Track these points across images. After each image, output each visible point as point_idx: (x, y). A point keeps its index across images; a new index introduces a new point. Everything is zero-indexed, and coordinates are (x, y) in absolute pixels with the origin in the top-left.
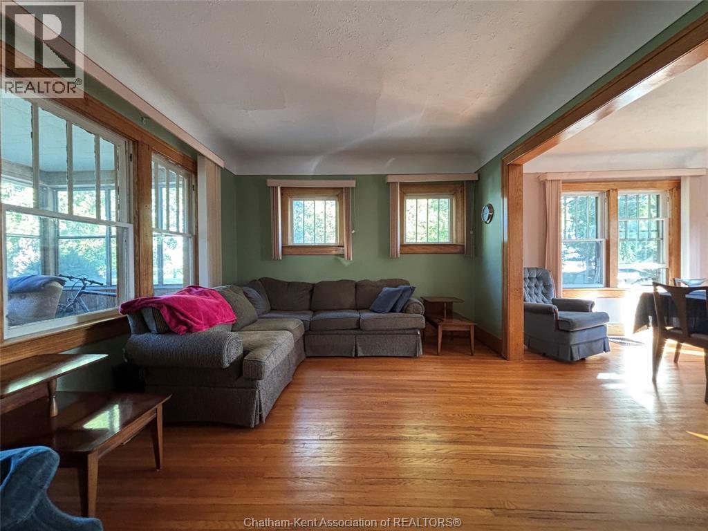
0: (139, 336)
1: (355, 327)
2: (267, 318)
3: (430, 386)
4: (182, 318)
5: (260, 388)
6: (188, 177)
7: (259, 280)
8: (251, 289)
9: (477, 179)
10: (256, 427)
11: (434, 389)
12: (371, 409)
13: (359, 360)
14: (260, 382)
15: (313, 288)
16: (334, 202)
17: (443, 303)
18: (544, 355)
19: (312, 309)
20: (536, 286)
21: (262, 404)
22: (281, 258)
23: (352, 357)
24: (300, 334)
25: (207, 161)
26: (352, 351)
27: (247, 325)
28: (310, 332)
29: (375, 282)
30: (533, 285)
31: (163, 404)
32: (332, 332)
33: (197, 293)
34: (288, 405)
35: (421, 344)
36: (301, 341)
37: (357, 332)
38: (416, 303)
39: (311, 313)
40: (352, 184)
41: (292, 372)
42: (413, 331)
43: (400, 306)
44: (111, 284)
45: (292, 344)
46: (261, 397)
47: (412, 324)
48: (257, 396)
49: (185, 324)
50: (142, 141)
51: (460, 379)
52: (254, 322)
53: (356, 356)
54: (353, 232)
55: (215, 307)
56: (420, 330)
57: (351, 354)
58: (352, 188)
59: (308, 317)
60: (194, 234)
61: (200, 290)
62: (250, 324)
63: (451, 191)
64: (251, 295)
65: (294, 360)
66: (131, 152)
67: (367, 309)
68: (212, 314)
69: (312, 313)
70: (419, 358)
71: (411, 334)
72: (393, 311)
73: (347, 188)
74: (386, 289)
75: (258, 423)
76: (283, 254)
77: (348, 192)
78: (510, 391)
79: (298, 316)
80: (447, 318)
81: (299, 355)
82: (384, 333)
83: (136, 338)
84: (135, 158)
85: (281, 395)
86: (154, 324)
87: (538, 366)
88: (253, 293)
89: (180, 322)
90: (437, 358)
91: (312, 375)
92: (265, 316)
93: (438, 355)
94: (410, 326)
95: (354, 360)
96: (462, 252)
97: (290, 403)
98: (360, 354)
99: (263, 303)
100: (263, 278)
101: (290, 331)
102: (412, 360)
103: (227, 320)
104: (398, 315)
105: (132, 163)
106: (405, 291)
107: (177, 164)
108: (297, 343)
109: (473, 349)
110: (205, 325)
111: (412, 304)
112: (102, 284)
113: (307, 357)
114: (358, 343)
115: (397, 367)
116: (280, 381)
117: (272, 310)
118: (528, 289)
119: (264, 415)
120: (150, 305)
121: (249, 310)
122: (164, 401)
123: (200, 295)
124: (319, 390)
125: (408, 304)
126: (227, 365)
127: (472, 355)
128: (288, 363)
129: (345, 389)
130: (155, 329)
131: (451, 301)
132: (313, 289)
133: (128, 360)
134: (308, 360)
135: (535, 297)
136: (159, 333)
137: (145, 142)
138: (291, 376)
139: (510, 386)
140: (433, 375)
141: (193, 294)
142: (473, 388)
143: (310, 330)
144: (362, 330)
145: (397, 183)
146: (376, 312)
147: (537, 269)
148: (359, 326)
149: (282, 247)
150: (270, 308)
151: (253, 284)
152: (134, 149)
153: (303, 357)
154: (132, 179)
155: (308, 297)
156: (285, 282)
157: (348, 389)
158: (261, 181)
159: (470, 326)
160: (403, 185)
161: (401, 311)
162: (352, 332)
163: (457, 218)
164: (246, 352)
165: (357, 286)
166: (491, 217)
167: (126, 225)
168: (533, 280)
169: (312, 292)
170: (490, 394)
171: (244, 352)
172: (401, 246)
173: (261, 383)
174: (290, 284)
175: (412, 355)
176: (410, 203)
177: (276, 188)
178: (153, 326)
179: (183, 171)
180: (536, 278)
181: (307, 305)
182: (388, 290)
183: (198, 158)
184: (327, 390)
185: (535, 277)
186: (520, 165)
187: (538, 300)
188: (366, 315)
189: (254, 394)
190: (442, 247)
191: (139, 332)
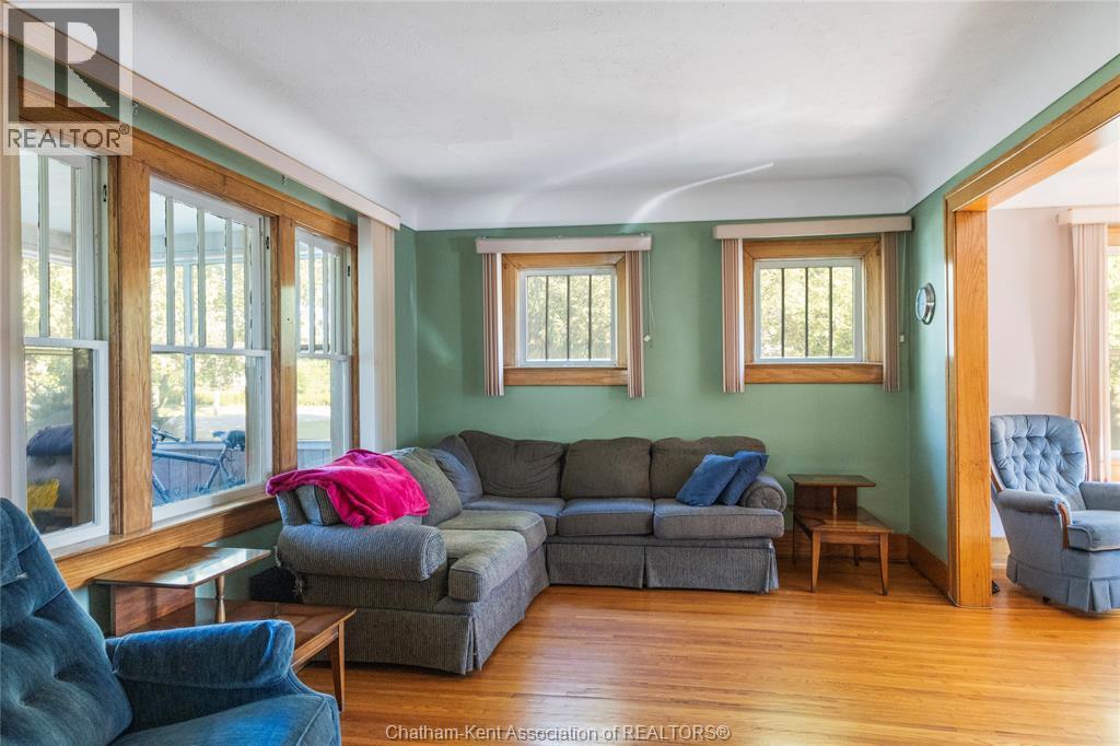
0: (295, 529)
1: (644, 532)
2: (479, 509)
3: (773, 639)
4: (356, 502)
5: (475, 616)
6: (341, 253)
7: (460, 436)
8: (447, 455)
9: (910, 229)
10: (469, 675)
11: (779, 643)
12: (657, 664)
13: (653, 594)
14: (474, 604)
15: (565, 453)
16: (609, 278)
17: (832, 487)
18: (1046, 601)
19: (564, 495)
20: (1044, 455)
21: (478, 641)
22: (501, 393)
23: (638, 589)
24: (538, 538)
25: (373, 225)
26: (638, 576)
27: (444, 520)
28: (557, 539)
29: (687, 443)
30: (1038, 452)
31: (345, 622)
32: (601, 539)
33: (366, 462)
34: (518, 652)
35: (774, 569)
36: (541, 554)
37: (646, 541)
38: (768, 486)
39: (559, 503)
40: (644, 243)
41: (525, 603)
42: (757, 543)
43: (735, 492)
44: (193, 440)
45: (524, 555)
46: (477, 629)
47: (757, 527)
48: (470, 627)
49: (363, 512)
50: (283, 215)
51: (838, 631)
52: (456, 515)
53: (645, 587)
54: (647, 338)
55: (400, 486)
56: (776, 541)
57: (636, 582)
58: (645, 252)
59: (553, 509)
60: (350, 354)
61: (369, 457)
62: (450, 519)
63: (855, 253)
64: (448, 467)
65: (527, 584)
66: (268, 234)
67: (671, 496)
68: (398, 498)
69: (563, 502)
70: (770, 594)
71: (754, 548)
72: (720, 501)
73: (634, 254)
74: (709, 458)
75: (471, 669)
76: (506, 385)
77: (636, 261)
78: (924, 655)
79: (534, 508)
80: (838, 520)
81: (537, 580)
82: (701, 543)
83: (289, 530)
84: (273, 244)
85: (504, 639)
86: (318, 510)
87: (1017, 620)
88: (452, 462)
89: (354, 508)
90: (809, 598)
91: (558, 613)
92: (473, 505)
93: (811, 591)
94: (753, 532)
95: (641, 594)
96: (879, 381)
97: (521, 650)
98: (654, 582)
99: (470, 480)
100: (467, 432)
101: (521, 532)
102: (756, 598)
103: (417, 509)
104: (730, 509)
105: (269, 252)
106: (747, 462)
107: (326, 237)
108: (532, 554)
109: (885, 581)
110: (388, 514)
111: (761, 487)
112: (177, 440)
113: (551, 585)
114: (650, 564)
115: (722, 608)
116: (504, 614)
117: (486, 494)
118: (1023, 462)
119: (481, 660)
120: (312, 481)
121: (448, 494)
122: (347, 617)
123: (372, 466)
124: (571, 635)
125: (752, 489)
126: (426, 576)
127: (885, 594)
128: (516, 587)
129: (615, 636)
130: (318, 517)
131: (854, 483)
132: (564, 456)
133: (282, 564)
134: (553, 590)
135: (1038, 479)
136: (324, 525)
137: (286, 215)
138: (523, 610)
139: (934, 648)
140: (787, 623)
141: (361, 465)
142: (855, 646)
143: (557, 534)
144: (657, 538)
145: (736, 240)
146: (688, 504)
147: (1048, 418)
148: (650, 529)
149: (505, 370)
150: (481, 491)
151: (448, 443)
152: (272, 230)
153: (545, 584)
154: (269, 277)
155: (555, 470)
156: (511, 440)
157: (619, 637)
158: (464, 242)
159: (879, 535)
160: (749, 244)
161: (738, 504)
162: (638, 540)
163: (869, 308)
164: (451, 559)
165: (653, 450)
166: (931, 310)
167: (260, 353)
168: (1038, 442)
169: (562, 460)
170: (886, 658)
171: (448, 559)
172: (746, 367)
173: (477, 608)
174: (519, 445)
175: (758, 589)
176: (767, 276)
177: (494, 255)
178: (315, 514)
179: (332, 245)
180: (1047, 437)
181: (552, 486)
182: (713, 460)
183: (360, 220)
184: (583, 635)
185: (1043, 435)
186: (981, 212)
187: (1046, 485)
188: (666, 509)
189: (465, 623)
190: (837, 370)
191: (294, 522)
